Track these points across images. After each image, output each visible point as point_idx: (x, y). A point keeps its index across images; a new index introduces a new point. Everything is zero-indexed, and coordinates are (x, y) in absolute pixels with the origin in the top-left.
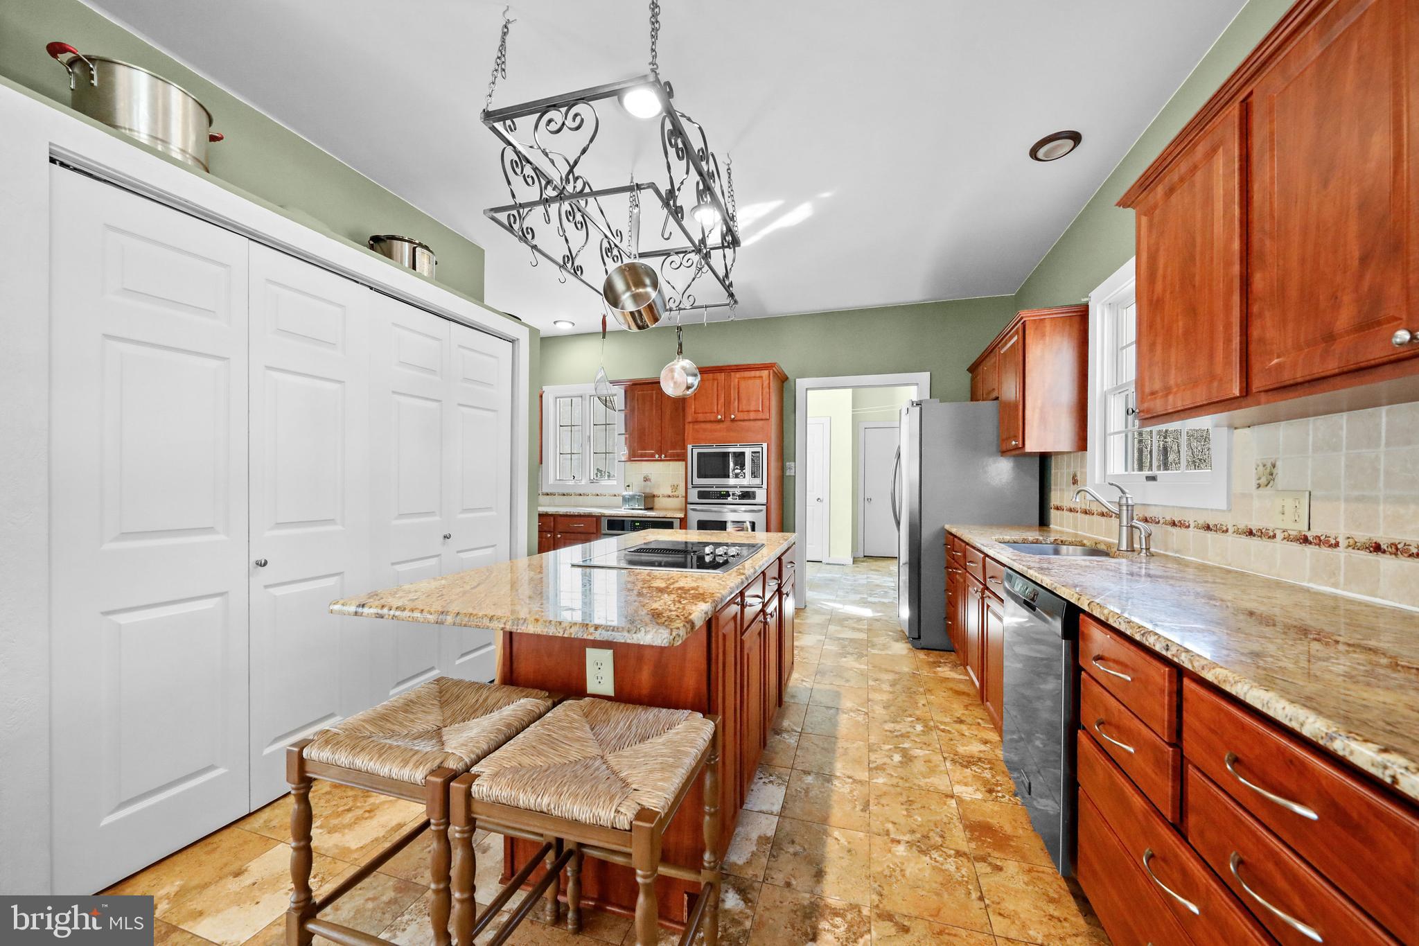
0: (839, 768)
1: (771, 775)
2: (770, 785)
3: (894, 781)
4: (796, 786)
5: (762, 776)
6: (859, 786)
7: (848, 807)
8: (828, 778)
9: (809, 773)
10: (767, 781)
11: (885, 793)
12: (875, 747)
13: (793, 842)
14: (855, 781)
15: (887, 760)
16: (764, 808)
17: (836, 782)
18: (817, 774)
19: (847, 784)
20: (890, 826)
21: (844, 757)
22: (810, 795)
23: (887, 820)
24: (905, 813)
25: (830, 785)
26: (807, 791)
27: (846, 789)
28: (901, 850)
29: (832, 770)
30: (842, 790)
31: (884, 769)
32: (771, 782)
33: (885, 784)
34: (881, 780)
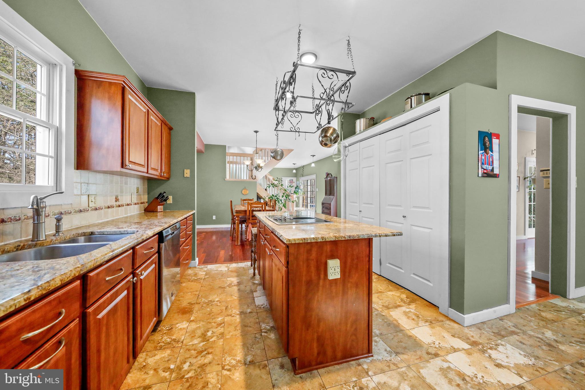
0: (238, 319)
1: (264, 307)
2: (262, 304)
3: (214, 320)
4: (252, 307)
5: (267, 306)
6: (229, 314)
7: (233, 305)
8: (242, 313)
9: (250, 313)
10: (264, 305)
11: (218, 314)
12: (220, 336)
13: (248, 293)
14: (231, 315)
15: (215, 330)
16: (260, 298)
17: (238, 312)
18: (246, 313)
19: (234, 313)
20: (219, 304)
21: (236, 325)
22: (247, 306)
23: (220, 306)
24: (213, 310)
25: (241, 311)
26: (248, 306)
27: (234, 311)
28: (217, 300)
29: (241, 317)
30: (235, 310)
31: (217, 325)
32: (262, 305)
33: (218, 318)
34: (220, 319)
